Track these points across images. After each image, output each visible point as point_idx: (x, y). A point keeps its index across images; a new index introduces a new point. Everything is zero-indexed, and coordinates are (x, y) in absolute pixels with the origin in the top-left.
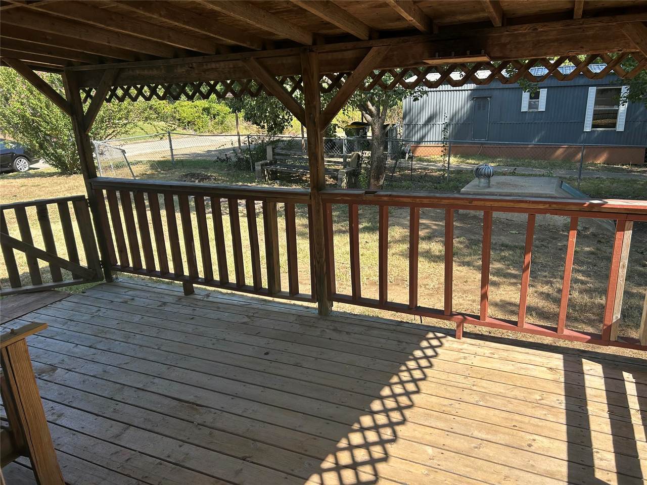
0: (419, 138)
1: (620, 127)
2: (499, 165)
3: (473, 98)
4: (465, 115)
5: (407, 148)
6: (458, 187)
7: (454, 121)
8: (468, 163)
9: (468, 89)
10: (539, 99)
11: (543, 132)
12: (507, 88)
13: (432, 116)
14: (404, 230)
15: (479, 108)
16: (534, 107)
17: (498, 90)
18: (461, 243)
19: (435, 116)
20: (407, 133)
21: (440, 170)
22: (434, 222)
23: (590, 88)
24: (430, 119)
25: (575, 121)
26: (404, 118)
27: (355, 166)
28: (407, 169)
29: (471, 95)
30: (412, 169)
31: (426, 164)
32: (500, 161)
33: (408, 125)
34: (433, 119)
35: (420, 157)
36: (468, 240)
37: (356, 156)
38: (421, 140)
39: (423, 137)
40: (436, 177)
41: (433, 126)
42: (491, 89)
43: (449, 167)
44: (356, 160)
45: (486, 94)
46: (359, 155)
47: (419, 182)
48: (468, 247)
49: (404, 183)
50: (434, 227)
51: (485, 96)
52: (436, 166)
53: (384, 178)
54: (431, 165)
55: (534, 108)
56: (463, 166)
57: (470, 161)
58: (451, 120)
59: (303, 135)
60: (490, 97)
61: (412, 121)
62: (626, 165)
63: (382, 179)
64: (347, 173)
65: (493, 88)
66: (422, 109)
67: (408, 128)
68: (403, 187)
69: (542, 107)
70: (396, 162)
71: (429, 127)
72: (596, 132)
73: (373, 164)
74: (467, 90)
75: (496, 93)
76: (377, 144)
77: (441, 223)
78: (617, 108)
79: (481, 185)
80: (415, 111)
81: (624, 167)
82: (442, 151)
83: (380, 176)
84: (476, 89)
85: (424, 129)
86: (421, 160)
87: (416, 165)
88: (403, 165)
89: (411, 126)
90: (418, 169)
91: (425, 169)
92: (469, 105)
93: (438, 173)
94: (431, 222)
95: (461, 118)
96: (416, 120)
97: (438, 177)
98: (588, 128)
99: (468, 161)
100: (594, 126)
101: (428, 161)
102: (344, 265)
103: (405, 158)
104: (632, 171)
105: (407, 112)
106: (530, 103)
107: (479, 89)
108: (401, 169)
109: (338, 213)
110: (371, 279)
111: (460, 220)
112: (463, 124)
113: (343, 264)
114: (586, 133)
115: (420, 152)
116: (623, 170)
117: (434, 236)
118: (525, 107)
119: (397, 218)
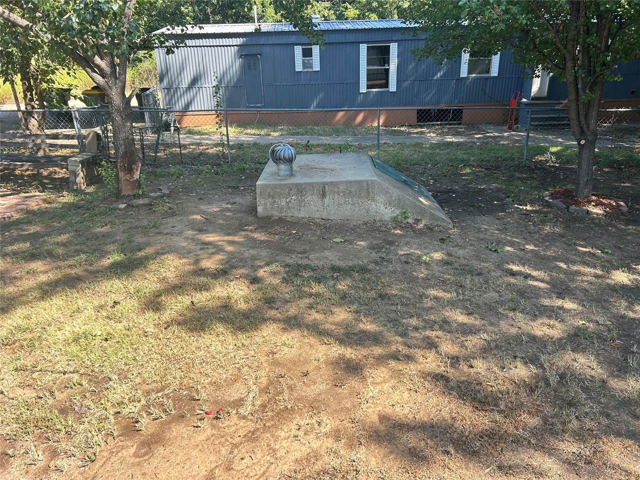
0: (183, 105)
1: (393, 87)
2: (282, 135)
3: (241, 55)
4: (235, 76)
5: (172, 118)
6: (244, 170)
7: (223, 83)
8: (247, 134)
9: (234, 44)
10: (312, 56)
11: (321, 95)
12: (277, 44)
13: (196, 77)
14: (181, 261)
15: (249, 66)
16: (309, 66)
17: (268, 46)
18: (274, 273)
19: (199, 78)
20: (167, 98)
21: (217, 145)
22: (226, 238)
23: (360, 45)
24: (195, 81)
25: (351, 81)
26: (161, 80)
27: (94, 150)
28: (175, 145)
29: (238, 52)
30: (180, 146)
31: (198, 137)
32: (282, 129)
33: (168, 89)
34: (198, 82)
35: (188, 128)
36: (284, 267)
37: (93, 137)
38: (186, 109)
39: (188, 105)
40: (212, 154)
41: (199, 89)
42: (260, 44)
43: (228, 141)
44: (95, 142)
45: (254, 50)
46: (98, 135)
47: (193, 164)
48: (287, 282)
49: (172, 170)
50: (229, 248)
51: (254, 53)
52: (212, 140)
53: (139, 169)
54: (203, 139)
55: (308, 68)
56: (244, 138)
57: (249, 131)
58: (220, 82)
59: (18, 106)
60: (260, 55)
61: (172, 84)
62: (402, 126)
63: (137, 170)
64: (82, 162)
65: (262, 43)
66: (182, 69)
67: (168, 93)
68: (172, 175)
69: (317, 67)
70: (158, 138)
71: (195, 91)
72: (372, 94)
73: (119, 148)
74: (233, 46)
75: (266, 50)
76: (120, 118)
77: (236, 239)
78: (388, 67)
79: (282, 173)
80: (174, 71)
81: (403, 129)
82: (217, 123)
83: (134, 166)
84: (243, 45)
85: (188, 94)
86: (190, 132)
87: (184, 139)
88: (169, 141)
89: (172, 90)
90: (189, 145)
91: (199, 144)
92: (237, 64)
93: (215, 149)
94: (222, 239)
95: (230, 80)
96: (177, 82)
97: (217, 156)
98: (363, 89)
99: (246, 131)
100: (369, 87)
101: (199, 133)
102: (67, 376)
103: (170, 130)
104: (409, 133)
105: (164, 72)
106: (304, 63)
107: (247, 45)
108: (168, 146)
109: (68, 235)
110: (125, 411)
111: (262, 227)
112: (234, 86)
113: (65, 373)
114: (362, 95)
115: (189, 122)
116: (403, 132)
117: (233, 267)
118: (299, 67)
119: (168, 236)
